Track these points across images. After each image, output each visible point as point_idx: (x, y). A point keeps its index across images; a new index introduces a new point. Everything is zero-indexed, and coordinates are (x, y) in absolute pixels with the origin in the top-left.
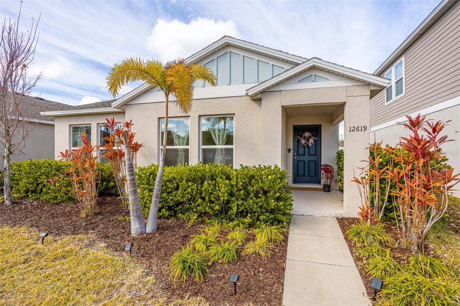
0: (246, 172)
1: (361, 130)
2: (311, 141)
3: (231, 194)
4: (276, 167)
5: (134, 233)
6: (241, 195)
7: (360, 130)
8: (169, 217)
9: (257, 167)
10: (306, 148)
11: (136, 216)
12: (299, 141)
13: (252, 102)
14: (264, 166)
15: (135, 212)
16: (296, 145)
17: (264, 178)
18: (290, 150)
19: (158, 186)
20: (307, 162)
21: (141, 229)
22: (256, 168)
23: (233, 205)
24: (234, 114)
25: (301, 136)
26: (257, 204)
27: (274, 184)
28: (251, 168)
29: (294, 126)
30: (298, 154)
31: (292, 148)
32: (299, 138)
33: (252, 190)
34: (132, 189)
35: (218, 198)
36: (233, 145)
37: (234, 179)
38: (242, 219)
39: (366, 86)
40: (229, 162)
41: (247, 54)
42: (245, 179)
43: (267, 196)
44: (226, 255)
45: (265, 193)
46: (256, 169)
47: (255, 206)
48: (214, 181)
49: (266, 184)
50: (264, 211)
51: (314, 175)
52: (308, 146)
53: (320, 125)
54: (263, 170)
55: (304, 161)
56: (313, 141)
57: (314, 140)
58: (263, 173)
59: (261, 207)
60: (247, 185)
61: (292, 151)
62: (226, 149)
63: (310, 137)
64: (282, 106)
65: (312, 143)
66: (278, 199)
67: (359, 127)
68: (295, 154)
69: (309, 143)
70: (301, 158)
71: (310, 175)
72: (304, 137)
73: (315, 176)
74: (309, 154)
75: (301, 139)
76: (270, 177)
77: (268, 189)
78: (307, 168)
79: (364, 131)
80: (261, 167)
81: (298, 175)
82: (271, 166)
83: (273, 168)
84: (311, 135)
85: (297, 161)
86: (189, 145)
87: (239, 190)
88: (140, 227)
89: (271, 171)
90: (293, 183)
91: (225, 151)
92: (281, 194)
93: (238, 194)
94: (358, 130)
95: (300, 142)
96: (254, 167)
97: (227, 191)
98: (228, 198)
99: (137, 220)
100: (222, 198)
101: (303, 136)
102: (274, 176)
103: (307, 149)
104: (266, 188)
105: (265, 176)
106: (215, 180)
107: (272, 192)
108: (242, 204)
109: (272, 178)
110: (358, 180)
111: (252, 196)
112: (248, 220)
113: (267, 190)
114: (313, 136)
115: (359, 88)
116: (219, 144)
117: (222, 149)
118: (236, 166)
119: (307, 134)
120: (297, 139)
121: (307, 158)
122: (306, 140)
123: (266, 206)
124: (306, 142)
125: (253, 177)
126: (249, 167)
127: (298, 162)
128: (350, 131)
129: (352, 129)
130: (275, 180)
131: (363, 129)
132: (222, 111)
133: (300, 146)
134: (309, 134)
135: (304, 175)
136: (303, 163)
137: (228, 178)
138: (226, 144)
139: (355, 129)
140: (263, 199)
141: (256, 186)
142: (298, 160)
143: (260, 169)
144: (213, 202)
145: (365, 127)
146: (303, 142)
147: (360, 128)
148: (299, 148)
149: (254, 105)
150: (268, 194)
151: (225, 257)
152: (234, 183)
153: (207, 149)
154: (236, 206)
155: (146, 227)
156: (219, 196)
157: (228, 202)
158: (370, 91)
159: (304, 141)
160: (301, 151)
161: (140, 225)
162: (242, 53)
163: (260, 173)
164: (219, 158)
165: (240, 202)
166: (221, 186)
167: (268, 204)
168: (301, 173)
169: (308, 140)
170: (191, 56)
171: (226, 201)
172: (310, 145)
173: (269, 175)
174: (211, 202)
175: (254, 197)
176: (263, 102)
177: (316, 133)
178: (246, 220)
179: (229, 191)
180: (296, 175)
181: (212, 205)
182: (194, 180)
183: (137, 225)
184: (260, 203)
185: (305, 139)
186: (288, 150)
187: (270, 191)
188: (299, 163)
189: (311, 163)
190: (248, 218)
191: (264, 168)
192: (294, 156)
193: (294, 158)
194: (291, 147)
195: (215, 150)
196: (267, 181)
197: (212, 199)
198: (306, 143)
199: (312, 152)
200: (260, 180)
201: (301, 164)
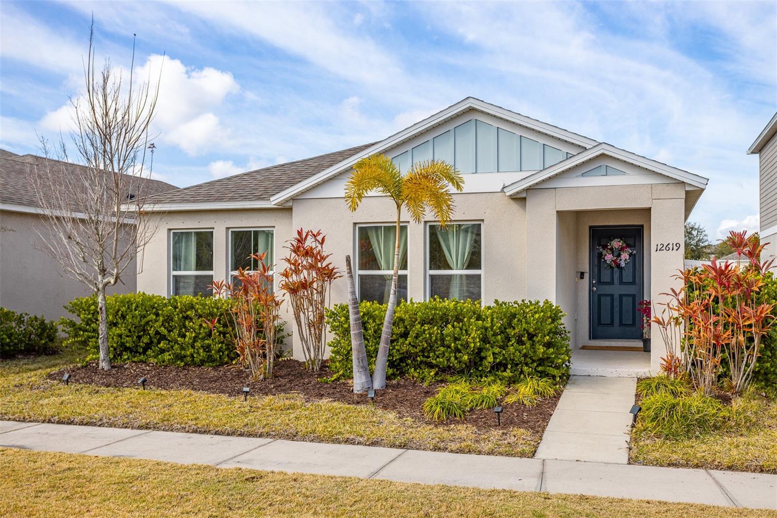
0: (504, 310)
1: (673, 249)
2: (625, 256)
3: (485, 340)
4: (546, 302)
5: (358, 389)
6: (498, 341)
7: (671, 249)
8: (393, 377)
9: (520, 302)
10: (616, 269)
11: (362, 367)
12: (600, 255)
13: (512, 202)
14: (529, 301)
15: (361, 362)
16: (596, 264)
17: (529, 317)
18: (582, 275)
19: (387, 328)
20: (616, 297)
21: (368, 385)
22: (518, 304)
23: (488, 354)
24: (483, 220)
25: (605, 247)
26: (520, 352)
27: (543, 324)
28: (510, 304)
29: (590, 227)
30: (600, 282)
31: (588, 270)
32: (601, 250)
33: (512, 334)
34: (357, 332)
35: (466, 346)
36: (481, 269)
37: (489, 319)
38: (499, 373)
39: (679, 185)
40: (476, 296)
41: (502, 126)
42: (502, 320)
43: (534, 341)
44: (485, 401)
45: (531, 337)
46: (519, 306)
47: (517, 354)
48: (461, 324)
49: (532, 325)
50: (529, 361)
51: (631, 323)
52: (618, 266)
53: (642, 226)
54: (528, 307)
55: (612, 296)
56: (628, 257)
57: (630, 255)
58: (528, 310)
59: (525, 356)
60: (505, 329)
61: (587, 276)
62: (468, 276)
63: (622, 249)
64: (557, 211)
65: (626, 260)
66: (548, 345)
67: (669, 244)
68: (594, 282)
69: (621, 260)
70: (607, 289)
71: (624, 323)
72: (612, 249)
73: (633, 325)
74: (621, 282)
75: (604, 252)
76: (537, 316)
77: (534, 331)
78: (617, 309)
79: (677, 250)
80: (526, 302)
81: (599, 323)
82: (538, 302)
83: (541, 304)
84: (624, 245)
85: (598, 295)
86: (407, 269)
87: (495, 335)
88: (367, 382)
89: (538, 308)
90: (590, 339)
91: (467, 280)
92: (552, 339)
93: (494, 340)
94: (667, 249)
95: (604, 258)
96: (516, 303)
97: (479, 336)
98: (480, 345)
99: (363, 373)
100: (472, 345)
101: (609, 247)
102: (542, 314)
103: (618, 272)
104: (532, 330)
105: (530, 315)
106: (462, 321)
107: (540, 335)
108: (500, 353)
109: (539, 317)
110: (659, 319)
111: (513, 342)
112: (508, 373)
113: (534, 333)
114: (628, 246)
115: (670, 187)
116: (457, 269)
117: (461, 276)
118: (486, 301)
119: (616, 244)
120: (596, 252)
121: (617, 290)
122: (616, 254)
123: (532, 355)
124: (615, 258)
125: (514, 316)
126: (509, 303)
127: (600, 296)
128: (657, 250)
129: (659, 247)
130: (543, 320)
131: (675, 248)
132: (464, 215)
133: (603, 266)
134: (620, 244)
135: (612, 324)
136: (609, 298)
137: (479, 318)
138: (468, 268)
139: (664, 248)
140: (528, 345)
141: (518, 328)
142: (599, 293)
143: (524, 305)
144: (460, 352)
145: (678, 245)
146: (609, 258)
147: (671, 246)
148: (602, 269)
149: (514, 206)
150: (535, 338)
151: (484, 403)
152: (489, 325)
153: (439, 276)
154: (492, 355)
155: (374, 382)
156: (467, 343)
157: (480, 350)
158: (684, 192)
159: (611, 256)
160: (606, 276)
161: (366, 379)
162: (496, 124)
163: (524, 311)
164: (455, 291)
165: (497, 350)
166: (472, 329)
167: (535, 352)
168: (606, 318)
169: (619, 255)
170: (412, 126)
171: (478, 349)
172: (623, 264)
173: (536, 313)
174: (458, 350)
175: (515, 344)
176: (529, 202)
177: (635, 242)
178: (505, 374)
179: (481, 336)
180: (596, 321)
181: (458, 355)
182: (431, 322)
183: (364, 379)
184: (525, 351)
185: (613, 253)
186: (579, 275)
187: (536, 335)
188: (602, 298)
189: (624, 299)
190: (508, 371)
191: (529, 304)
192: (591, 285)
193: (593, 290)
194: (586, 268)
195: (449, 278)
196: (534, 320)
197: (459, 347)
198: (614, 261)
199: (627, 276)
200: (524, 320)
201: (606, 301)
